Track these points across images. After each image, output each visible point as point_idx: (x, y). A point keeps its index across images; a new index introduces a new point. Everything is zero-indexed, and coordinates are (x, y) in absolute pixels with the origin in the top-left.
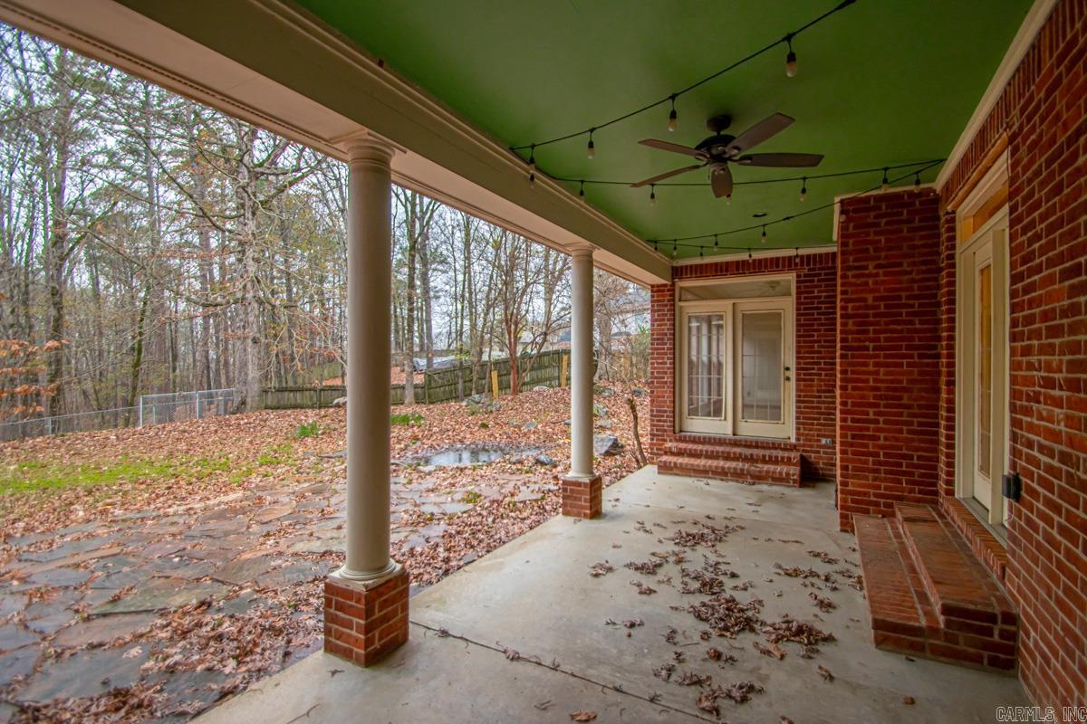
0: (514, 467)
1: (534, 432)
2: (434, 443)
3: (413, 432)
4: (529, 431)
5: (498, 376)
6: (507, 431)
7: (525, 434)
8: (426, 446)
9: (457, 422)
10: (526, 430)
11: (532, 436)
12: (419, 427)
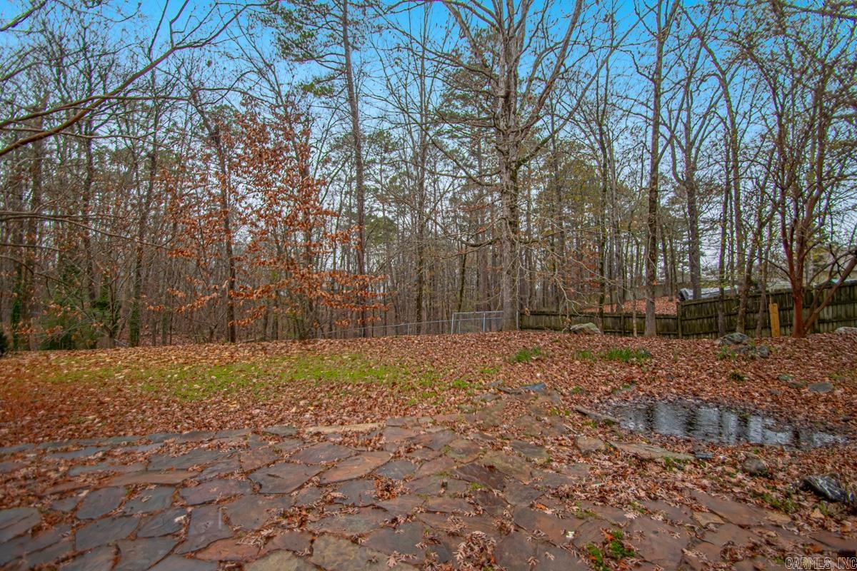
0: (750, 483)
1: (826, 401)
2: (654, 391)
3: (630, 373)
4: (817, 397)
5: (779, 310)
6: (774, 390)
7: (808, 401)
8: (641, 393)
9: (695, 367)
10: (810, 395)
11: (822, 406)
12: (640, 366)
